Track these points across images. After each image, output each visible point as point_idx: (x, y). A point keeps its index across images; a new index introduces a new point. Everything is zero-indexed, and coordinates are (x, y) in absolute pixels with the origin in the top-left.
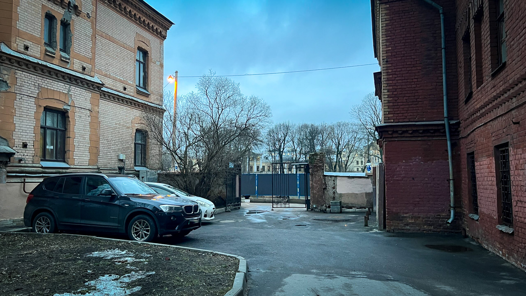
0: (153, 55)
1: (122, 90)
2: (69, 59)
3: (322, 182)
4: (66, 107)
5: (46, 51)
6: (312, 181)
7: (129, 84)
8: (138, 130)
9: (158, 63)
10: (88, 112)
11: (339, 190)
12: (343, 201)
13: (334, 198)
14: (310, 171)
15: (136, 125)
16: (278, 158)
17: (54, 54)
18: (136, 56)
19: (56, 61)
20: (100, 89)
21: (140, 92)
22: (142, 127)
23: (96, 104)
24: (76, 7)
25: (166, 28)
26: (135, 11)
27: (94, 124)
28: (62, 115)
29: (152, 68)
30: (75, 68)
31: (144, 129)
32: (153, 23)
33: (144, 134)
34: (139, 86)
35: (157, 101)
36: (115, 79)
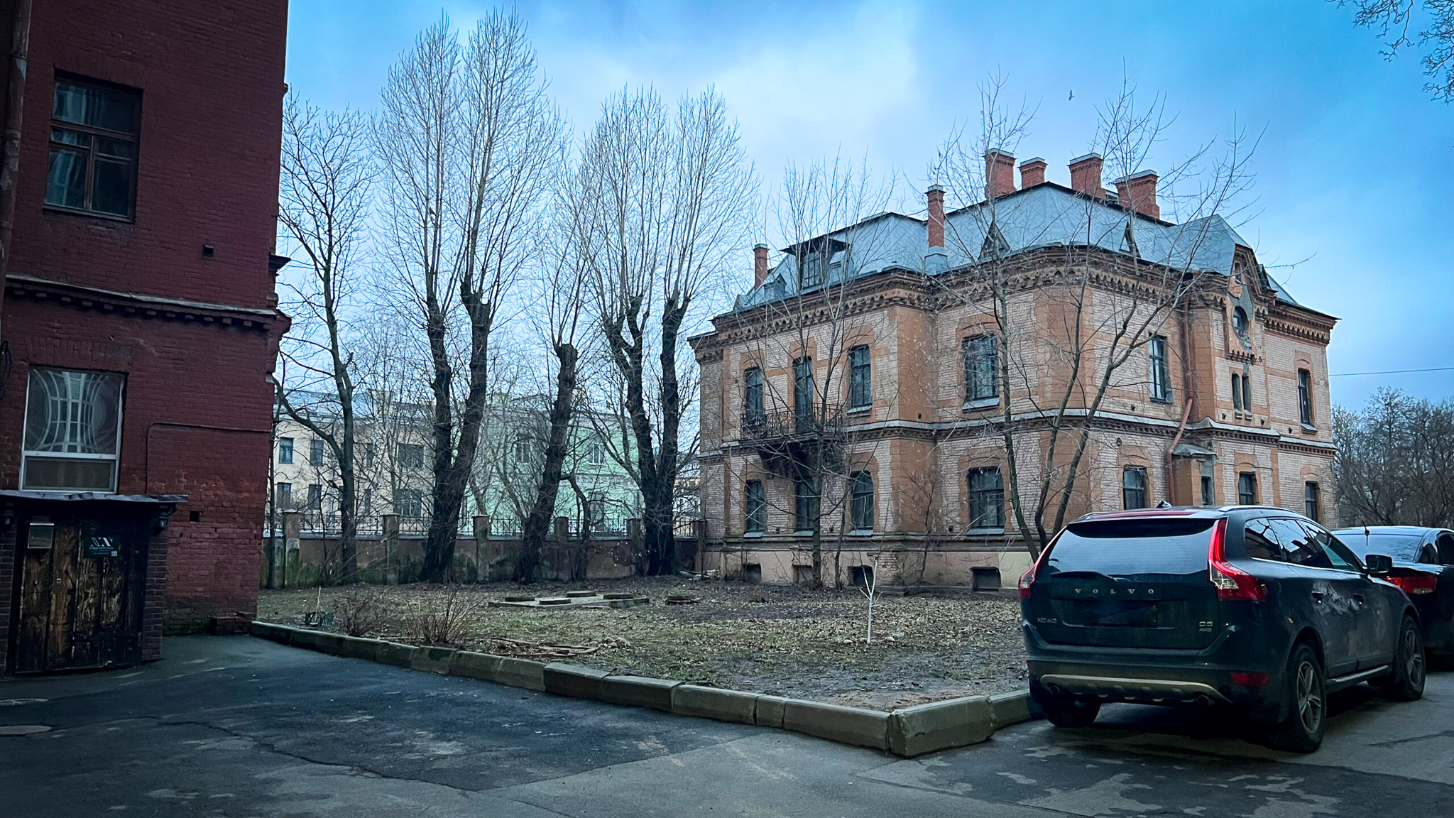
0: (1315, 375)
1: (1288, 434)
2: (1251, 416)
4: (1254, 470)
5: (1236, 414)
7: (1293, 424)
8: (1308, 483)
9: (1322, 382)
10: (1270, 471)
15: (1305, 476)
17: (1241, 415)
18: (1297, 382)
19: (1243, 422)
20: (1276, 441)
21: (1305, 431)
22: (1312, 478)
23: (1275, 460)
24: (1252, 356)
25: (1328, 329)
26: (1293, 325)
27: (1276, 483)
28: (1249, 479)
29: (1317, 391)
30: (1257, 425)
31: (1314, 480)
32: (1313, 330)
33: (1313, 487)
34: (1302, 422)
35: (1325, 438)
36: (1281, 421)
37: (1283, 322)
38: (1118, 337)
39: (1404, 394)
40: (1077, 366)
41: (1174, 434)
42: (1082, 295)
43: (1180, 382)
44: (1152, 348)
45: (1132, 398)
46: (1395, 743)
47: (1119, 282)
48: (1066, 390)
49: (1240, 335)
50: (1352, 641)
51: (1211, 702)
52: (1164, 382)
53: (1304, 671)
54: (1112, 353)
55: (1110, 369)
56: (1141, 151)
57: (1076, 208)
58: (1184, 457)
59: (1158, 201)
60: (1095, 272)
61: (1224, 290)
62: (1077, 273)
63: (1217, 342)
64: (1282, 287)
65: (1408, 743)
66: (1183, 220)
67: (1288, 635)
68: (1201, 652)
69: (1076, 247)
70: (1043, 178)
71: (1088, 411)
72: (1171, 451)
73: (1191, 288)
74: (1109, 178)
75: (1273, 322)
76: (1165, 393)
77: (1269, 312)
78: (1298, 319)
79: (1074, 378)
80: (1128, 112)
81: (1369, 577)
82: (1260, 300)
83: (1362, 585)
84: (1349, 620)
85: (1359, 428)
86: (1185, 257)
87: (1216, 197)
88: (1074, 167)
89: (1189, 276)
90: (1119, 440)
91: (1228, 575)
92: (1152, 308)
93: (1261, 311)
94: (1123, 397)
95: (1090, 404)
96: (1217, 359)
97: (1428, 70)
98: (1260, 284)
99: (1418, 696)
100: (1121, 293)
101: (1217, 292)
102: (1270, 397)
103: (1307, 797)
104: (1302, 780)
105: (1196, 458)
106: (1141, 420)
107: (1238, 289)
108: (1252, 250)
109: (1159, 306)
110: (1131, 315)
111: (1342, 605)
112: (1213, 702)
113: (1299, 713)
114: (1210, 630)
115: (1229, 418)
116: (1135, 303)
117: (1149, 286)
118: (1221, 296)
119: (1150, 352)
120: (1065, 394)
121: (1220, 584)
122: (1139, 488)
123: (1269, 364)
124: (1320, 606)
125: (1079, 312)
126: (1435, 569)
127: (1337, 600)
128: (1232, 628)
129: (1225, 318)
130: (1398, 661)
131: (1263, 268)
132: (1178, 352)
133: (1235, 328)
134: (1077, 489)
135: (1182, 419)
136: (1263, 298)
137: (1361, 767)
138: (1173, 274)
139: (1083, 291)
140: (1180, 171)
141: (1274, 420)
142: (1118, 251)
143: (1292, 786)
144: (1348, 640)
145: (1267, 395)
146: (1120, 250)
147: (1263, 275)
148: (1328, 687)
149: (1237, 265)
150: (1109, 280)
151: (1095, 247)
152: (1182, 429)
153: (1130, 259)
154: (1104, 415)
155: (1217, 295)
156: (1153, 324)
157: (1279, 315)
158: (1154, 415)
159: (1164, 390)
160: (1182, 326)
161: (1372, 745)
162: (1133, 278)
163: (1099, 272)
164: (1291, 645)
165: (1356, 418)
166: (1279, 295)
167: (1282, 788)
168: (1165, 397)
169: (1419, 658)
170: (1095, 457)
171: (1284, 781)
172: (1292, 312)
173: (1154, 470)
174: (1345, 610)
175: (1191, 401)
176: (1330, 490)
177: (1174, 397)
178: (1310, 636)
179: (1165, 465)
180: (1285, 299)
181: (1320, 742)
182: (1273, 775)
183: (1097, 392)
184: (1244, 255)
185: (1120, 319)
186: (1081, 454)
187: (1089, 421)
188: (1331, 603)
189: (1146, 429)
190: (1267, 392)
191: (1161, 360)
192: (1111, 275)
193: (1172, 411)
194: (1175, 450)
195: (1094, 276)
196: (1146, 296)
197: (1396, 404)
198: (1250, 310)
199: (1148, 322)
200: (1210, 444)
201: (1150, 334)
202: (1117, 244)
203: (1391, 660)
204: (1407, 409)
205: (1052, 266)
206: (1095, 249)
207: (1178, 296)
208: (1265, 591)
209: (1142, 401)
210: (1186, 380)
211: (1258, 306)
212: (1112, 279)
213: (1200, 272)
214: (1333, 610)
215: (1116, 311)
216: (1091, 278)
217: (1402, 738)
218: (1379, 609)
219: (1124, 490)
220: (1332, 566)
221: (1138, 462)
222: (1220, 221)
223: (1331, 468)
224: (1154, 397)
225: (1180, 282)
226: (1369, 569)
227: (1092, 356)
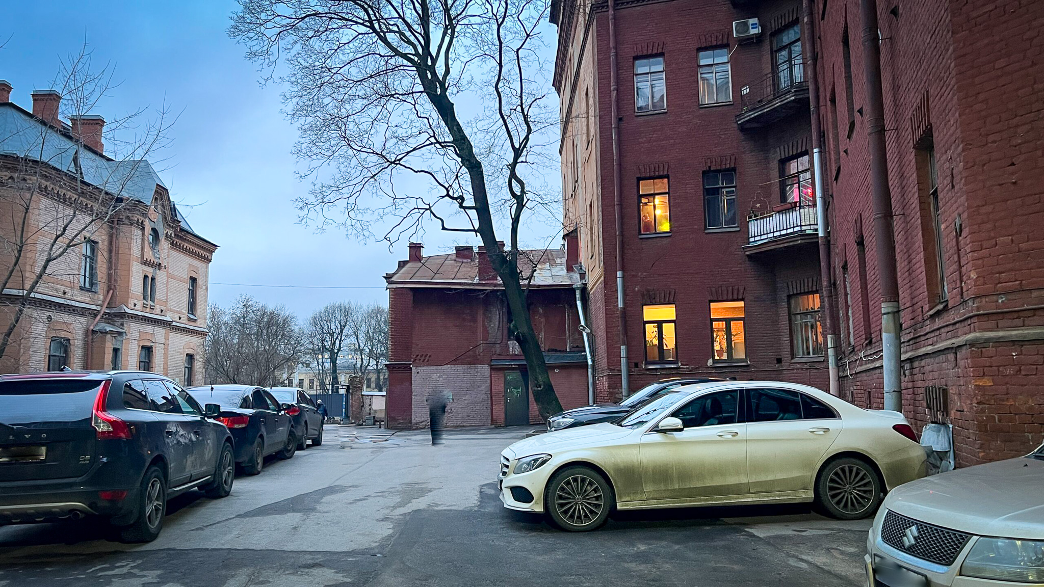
0: (200, 282)
1: (178, 320)
2: (154, 306)
3: (360, 400)
4: (152, 344)
5: (144, 304)
6: (352, 399)
7: (182, 314)
8: (187, 355)
9: (204, 287)
10: (163, 345)
11: (374, 407)
12: (376, 416)
13: (370, 414)
14: (351, 391)
15: (186, 350)
16: (328, 365)
17: (147, 305)
18: (188, 285)
19: (148, 310)
20: (170, 325)
21: (190, 319)
22: (190, 352)
23: (167, 338)
24: (160, 264)
25: (212, 252)
26: (190, 246)
27: (166, 355)
28: (148, 351)
29: (200, 293)
30: (157, 313)
31: (192, 353)
32: (202, 252)
33: (190, 357)
34: (188, 313)
35: (202, 324)
36: (174, 311)
37: (183, 243)
38: (58, 237)
39: (254, 300)
40: (20, 255)
41: (96, 316)
42: (31, 199)
43: (105, 277)
44: (85, 249)
45: (64, 285)
46: (207, 526)
47: (64, 194)
48: (7, 274)
49: (153, 248)
50: (189, 462)
51: (81, 516)
52: (92, 275)
53: (153, 485)
54: (51, 249)
55: (48, 261)
56: (93, 99)
57: (34, 130)
58: (101, 333)
59: (103, 141)
60: (44, 183)
61: (145, 215)
62: (28, 181)
63: (136, 251)
64: (186, 219)
65: (214, 526)
66: (120, 158)
67: (144, 461)
68: (78, 480)
69: (29, 160)
70: (8, 98)
71: (25, 292)
72: (92, 328)
73: (119, 209)
74: (65, 114)
75: (176, 243)
76: (91, 284)
77: (175, 235)
78: (193, 243)
79: (15, 264)
80: (86, 67)
81: (206, 418)
82: (170, 226)
83: (200, 423)
84: (188, 448)
85: (226, 319)
86: (118, 185)
87: (146, 148)
88: (37, 97)
89: (120, 200)
90: (49, 317)
91: (106, 421)
92: (89, 219)
93: (169, 234)
94: (57, 283)
95: (28, 286)
96: (135, 263)
97: (283, 101)
98: (171, 214)
99: (227, 494)
100: (64, 203)
101: (140, 215)
102: (169, 294)
103: (141, 573)
104: (140, 561)
105: (109, 333)
106: (70, 303)
107: (155, 217)
108: (167, 190)
109: (94, 218)
110: (71, 221)
111: (185, 438)
112: (83, 516)
113: (145, 515)
114: (87, 462)
115: (139, 307)
116: (75, 213)
117: (88, 202)
118: (142, 218)
119: (84, 252)
120: (6, 277)
121: (99, 427)
122: (62, 355)
123: (170, 271)
124: (170, 441)
125: (26, 213)
126: (249, 412)
127: (182, 435)
128: (105, 460)
129: (143, 235)
130: (217, 472)
131: (174, 205)
132: (106, 254)
133: (150, 243)
134: (9, 354)
135: (104, 304)
136: (172, 224)
137: (183, 546)
138: (108, 196)
139: (32, 196)
140: (121, 122)
141: (170, 310)
142: (66, 171)
143: (132, 568)
144: (186, 462)
145: (167, 292)
146: (68, 170)
147: (174, 209)
148: (168, 495)
149: (156, 199)
150: (56, 192)
151: (46, 164)
152: (102, 312)
153: (75, 179)
154: (38, 296)
155: (139, 217)
156: (88, 231)
157: (181, 238)
158: (81, 300)
159: (92, 281)
160: (111, 236)
161: (192, 530)
162: (76, 194)
163: (48, 183)
164: (146, 468)
165: (225, 313)
166: (183, 224)
167: (125, 570)
168: (92, 287)
169: (230, 469)
170: (26, 329)
171: (128, 564)
172: (189, 237)
173: (76, 341)
174: (187, 441)
175: (111, 291)
176: (201, 360)
177: (99, 287)
178: (160, 461)
179: (85, 338)
180: (186, 228)
181: (158, 534)
182: (120, 562)
183: (35, 277)
184: (161, 192)
185: (61, 224)
186: (15, 326)
187: (25, 300)
188: (177, 437)
189: (74, 310)
190: (167, 290)
191: (92, 259)
192: (58, 188)
193: (96, 298)
194: (94, 327)
195: (43, 187)
196: (86, 209)
197: (249, 306)
198: (162, 231)
199: (84, 229)
200: (122, 324)
201: (85, 238)
202: (66, 165)
203: (213, 473)
204: (255, 309)
205: (7, 171)
206: (46, 165)
207: (110, 213)
208: (134, 431)
209: (72, 288)
210: (109, 276)
211: (167, 230)
212: (58, 191)
213: (129, 199)
214: (179, 442)
215: (59, 216)
216: (40, 187)
217: (212, 522)
218: (209, 439)
219: (49, 356)
220: (182, 412)
221: (63, 334)
222: (148, 165)
223: (203, 345)
224: (83, 286)
225: (113, 203)
226: (206, 413)
227: (35, 249)
